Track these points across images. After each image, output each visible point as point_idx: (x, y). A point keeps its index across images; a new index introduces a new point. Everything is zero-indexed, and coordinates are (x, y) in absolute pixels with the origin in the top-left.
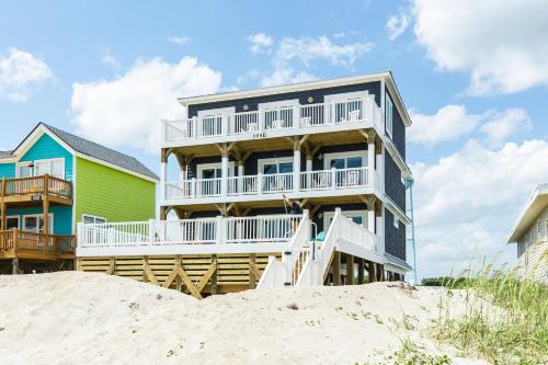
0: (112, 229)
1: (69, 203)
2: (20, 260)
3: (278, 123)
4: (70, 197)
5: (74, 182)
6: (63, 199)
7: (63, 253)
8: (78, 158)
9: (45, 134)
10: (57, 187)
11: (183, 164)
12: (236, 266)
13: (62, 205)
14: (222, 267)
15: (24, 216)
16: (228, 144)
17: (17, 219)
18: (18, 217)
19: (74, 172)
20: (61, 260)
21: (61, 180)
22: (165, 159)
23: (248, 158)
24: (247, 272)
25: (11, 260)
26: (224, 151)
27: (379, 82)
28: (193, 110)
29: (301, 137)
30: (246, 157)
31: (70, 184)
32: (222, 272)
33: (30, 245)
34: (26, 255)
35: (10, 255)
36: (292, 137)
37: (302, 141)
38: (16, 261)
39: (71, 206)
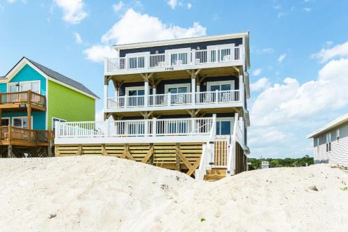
0: (77, 126)
1: (44, 110)
2: (13, 146)
3: (178, 62)
4: (44, 105)
5: (47, 97)
6: (40, 107)
7: (41, 141)
8: (49, 81)
9: (27, 65)
10: (36, 99)
11: (117, 86)
12: (167, 151)
13: (39, 110)
14: (157, 151)
15: (13, 118)
16: (149, 74)
17: (8, 120)
18: (9, 118)
19: (47, 89)
20: (39, 147)
21: (39, 95)
22: (107, 83)
23: (160, 83)
24: (175, 155)
25: (7, 146)
26: (146, 78)
27: (241, 39)
28: (123, 53)
29: (196, 70)
30: (158, 83)
31: (44, 97)
32: (157, 155)
33: (19, 136)
34: (17, 143)
35: (6, 142)
36: (191, 70)
37: (196, 73)
38: (10, 147)
39: (45, 112)
